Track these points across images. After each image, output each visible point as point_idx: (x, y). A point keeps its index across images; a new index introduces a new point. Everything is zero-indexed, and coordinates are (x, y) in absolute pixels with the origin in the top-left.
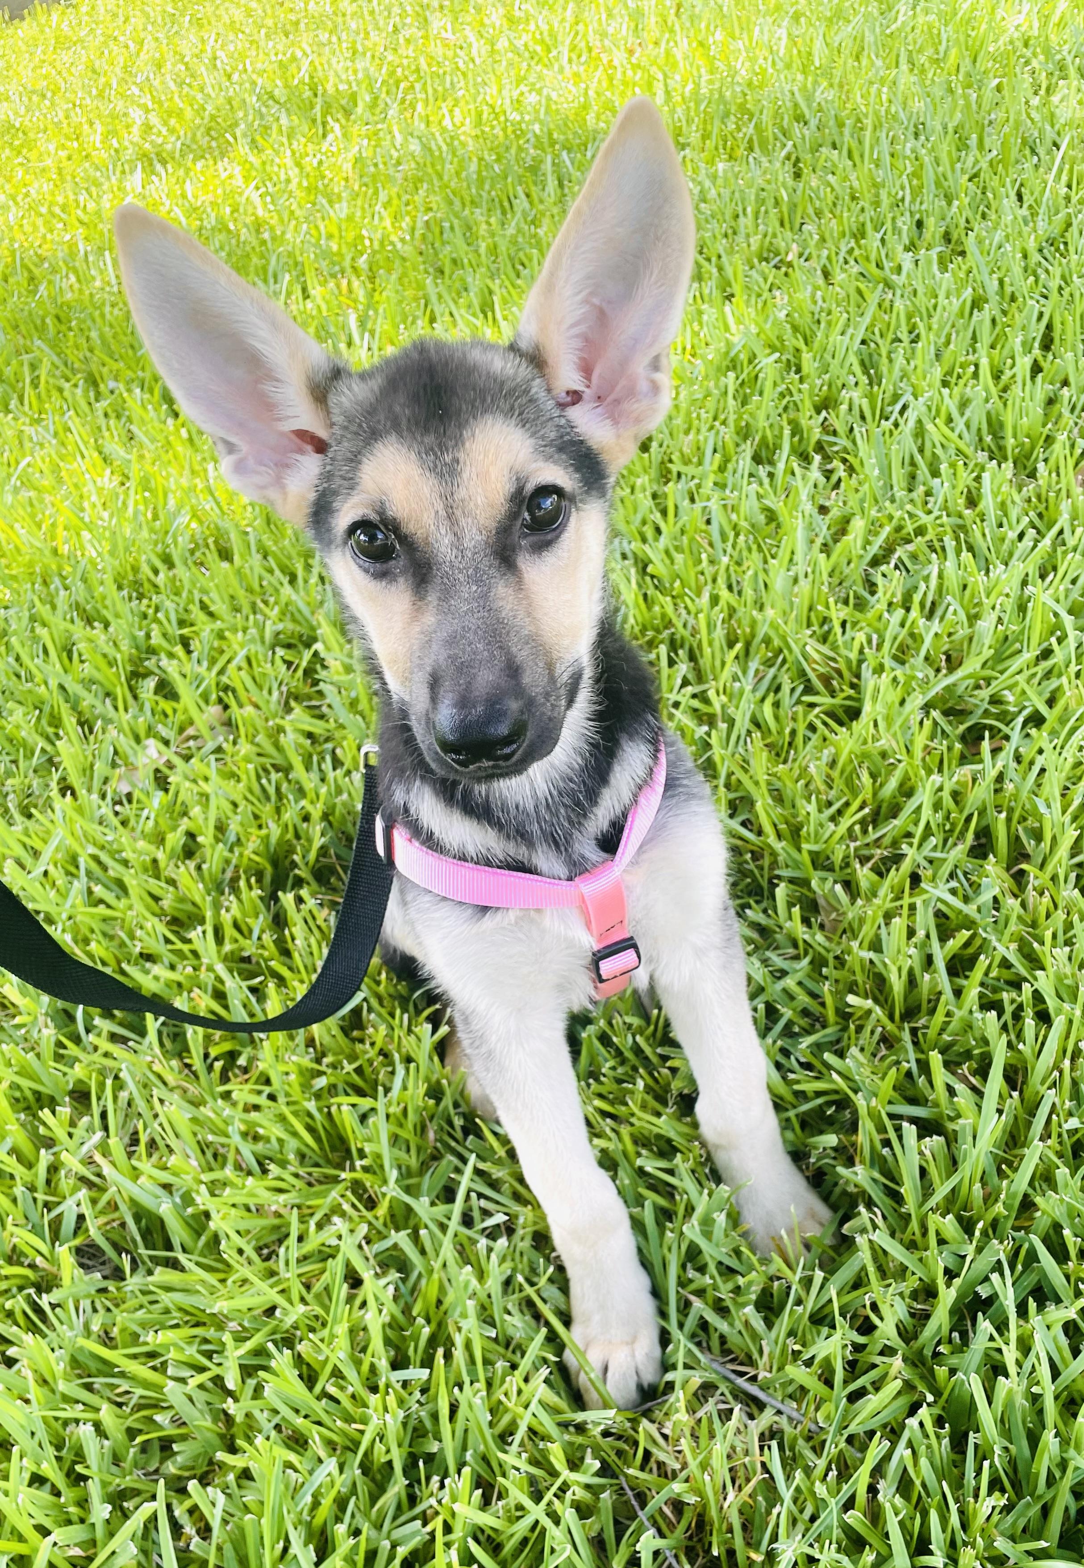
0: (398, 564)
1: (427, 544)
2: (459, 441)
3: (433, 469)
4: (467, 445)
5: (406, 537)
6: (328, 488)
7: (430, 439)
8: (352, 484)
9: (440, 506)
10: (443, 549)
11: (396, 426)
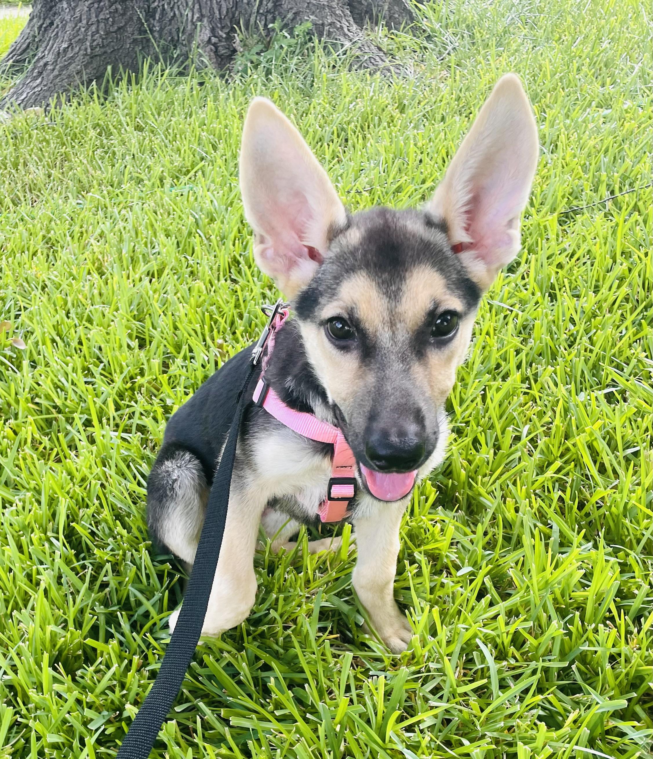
0: (354, 343)
1: (375, 336)
2: (402, 279)
3: (386, 293)
4: (408, 281)
5: (362, 330)
6: (317, 289)
7: (386, 276)
8: (332, 292)
9: (386, 314)
10: (385, 340)
11: (367, 266)
